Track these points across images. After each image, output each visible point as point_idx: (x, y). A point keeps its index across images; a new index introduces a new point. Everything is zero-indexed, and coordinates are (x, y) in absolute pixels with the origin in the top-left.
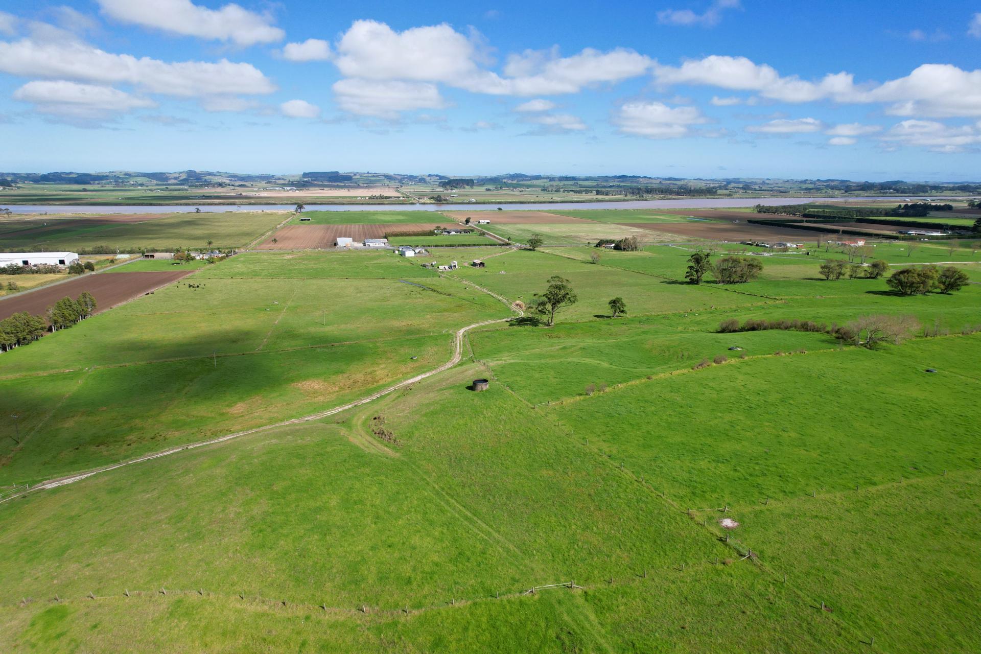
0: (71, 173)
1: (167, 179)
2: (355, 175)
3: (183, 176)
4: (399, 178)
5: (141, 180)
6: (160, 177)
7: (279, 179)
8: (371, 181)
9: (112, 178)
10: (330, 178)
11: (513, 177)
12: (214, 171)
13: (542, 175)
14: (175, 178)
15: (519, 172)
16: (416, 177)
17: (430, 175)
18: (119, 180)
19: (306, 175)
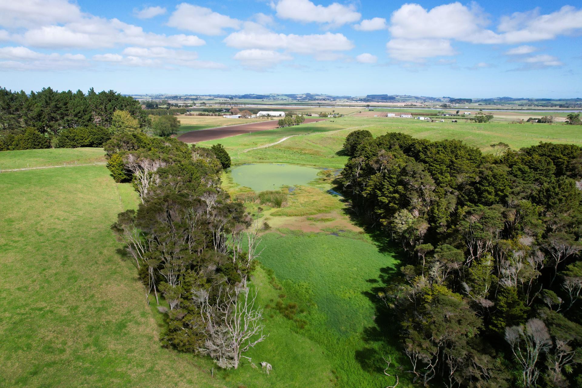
0: (254, 94)
1: (296, 97)
2: (397, 96)
3: (304, 96)
4: (424, 98)
5: (284, 98)
6: (293, 97)
7: (354, 98)
8: (406, 100)
9: (271, 97)
10: (382, 98)
11: (501, 99)
12: (320, 94)
13: (524, 98)
14: (300, 97)
15: (507, 96)
16: (435, 98)
17: (444, 97)
18: (274, 97)
19: (368, 96)
